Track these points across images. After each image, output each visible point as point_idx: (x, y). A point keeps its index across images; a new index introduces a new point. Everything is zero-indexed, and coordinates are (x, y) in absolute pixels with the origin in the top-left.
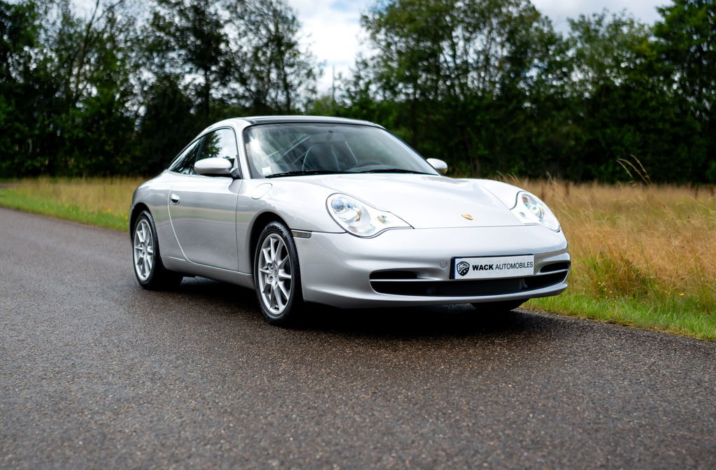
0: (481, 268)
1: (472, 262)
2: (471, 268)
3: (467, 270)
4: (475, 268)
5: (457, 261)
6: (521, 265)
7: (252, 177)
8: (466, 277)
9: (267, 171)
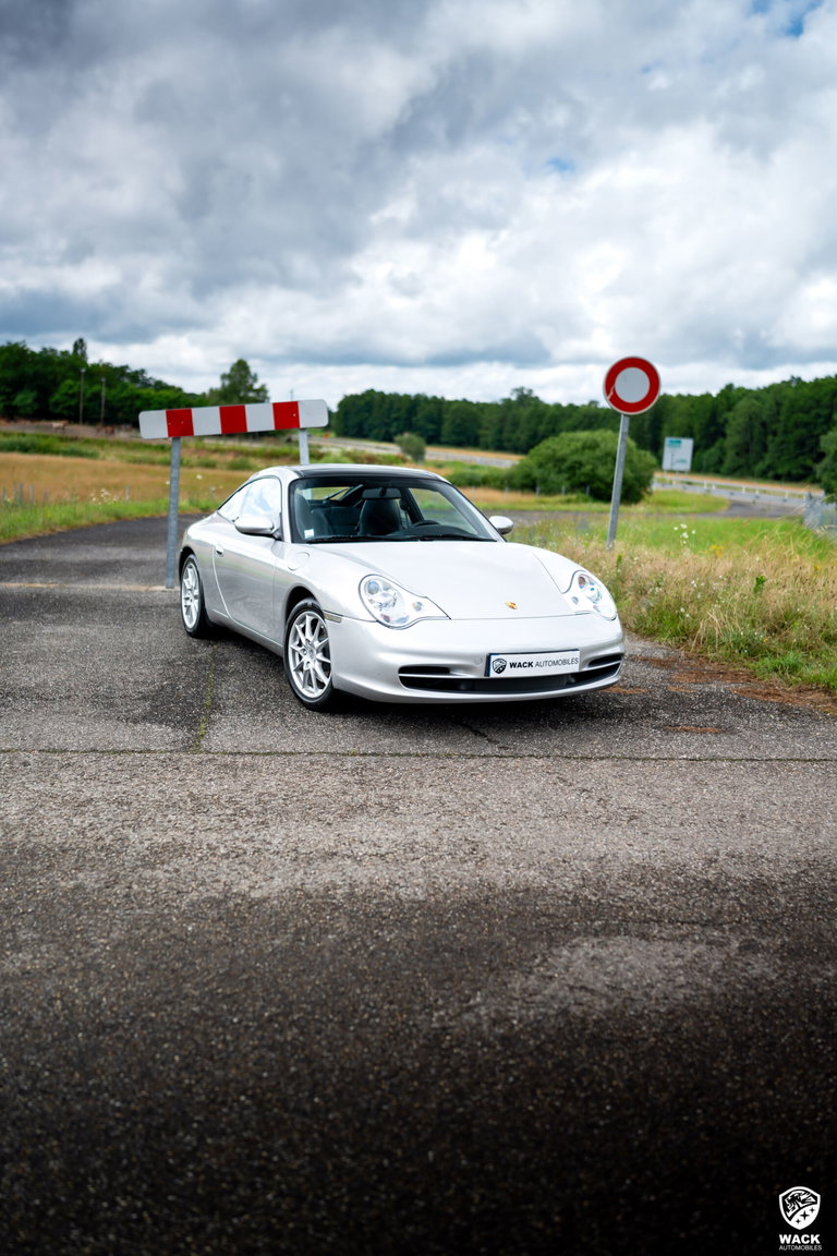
0: (520, 665)
1: (510, 659)
2: (508, 666)
3: (504, 668)
4: (513, 665)
5: (493, 658)
6: (565, 662)
7: (293, 542)
8: (502, 675)
9: (310, 533)
